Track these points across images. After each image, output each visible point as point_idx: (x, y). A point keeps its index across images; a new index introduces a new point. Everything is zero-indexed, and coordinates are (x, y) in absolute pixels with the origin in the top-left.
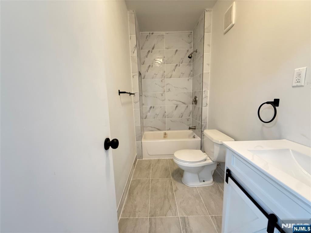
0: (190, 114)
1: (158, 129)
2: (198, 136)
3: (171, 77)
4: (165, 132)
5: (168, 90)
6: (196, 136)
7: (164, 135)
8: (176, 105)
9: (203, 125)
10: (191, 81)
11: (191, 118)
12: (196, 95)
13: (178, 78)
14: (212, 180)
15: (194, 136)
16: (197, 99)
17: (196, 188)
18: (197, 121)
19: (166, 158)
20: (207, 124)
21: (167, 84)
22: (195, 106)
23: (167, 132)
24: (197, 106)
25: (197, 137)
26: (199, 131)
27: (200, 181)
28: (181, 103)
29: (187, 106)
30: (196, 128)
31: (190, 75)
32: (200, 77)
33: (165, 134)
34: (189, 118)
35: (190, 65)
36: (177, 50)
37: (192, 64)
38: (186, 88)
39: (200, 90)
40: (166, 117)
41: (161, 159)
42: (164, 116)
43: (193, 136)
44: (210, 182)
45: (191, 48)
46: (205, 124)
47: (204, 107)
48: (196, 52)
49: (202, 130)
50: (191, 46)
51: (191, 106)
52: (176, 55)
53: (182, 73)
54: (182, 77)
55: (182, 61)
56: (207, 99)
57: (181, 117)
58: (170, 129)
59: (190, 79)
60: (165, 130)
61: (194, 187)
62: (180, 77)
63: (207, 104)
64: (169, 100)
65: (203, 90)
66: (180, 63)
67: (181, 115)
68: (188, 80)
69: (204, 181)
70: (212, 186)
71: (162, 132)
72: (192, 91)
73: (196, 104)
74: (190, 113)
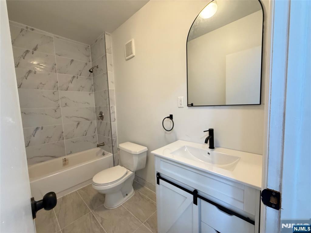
0: (95, 131)
1: (52, 157)
2: (109, 152)
3: (67, 89)
4: (64, 158)
5: (65, 105)
6: (106, 152)
7: (63, 162)
8: (78, 123)
9: (113, 139)
10: (93, 95)
11: (97, 134)
12: (101, 111)
13: (77, 91)
14: (133, 190)
15: (104, 152)
16: (103, 114)
17: (121, 205)
18: (105, 136)
19: (74, 191)
20: (117, 138)
21: (63, 98)
22: (101, 122)
23: (67, 157)
24: (104, 121)
25: (108, 154)
26: (110, 147)
27: (124, 197)
28: (84, 119)
29: (92, 122)
30: (105, 144)
31: (91, 89)
32: (105, 93)
33: (65, 160)
34: (95, 135)
35: (90, 79)
36: (72, 60)
37: (92, 78)
38: (88, 103)
39: (107, 105)
40: (64, 139)
41: (66, 196)
42: (61, 137)
43: (102, 153)
44: (132, 193)
45: (90, 62)
46: (115, 138)
47: (113, 122)
48: (97, 67)
49: (113, 145)
50: (90, 60)
51: (95, 122)
52: (72, 64)
53: (81, 86)
54: (82, 91)
55: (80, 73)
56: (115, 114)
57: (84, 135)
58: (71, 153)
59: (91, 93)
60: (65, 155)
61: (120, 206)
62: (79, 91)
63: (115, 119)
64: (67, 117)
65: (110, 106)
66: (78, 75)
67: (85, 133)
68: (90, 94)
69: (127, 195)
70: (135, 195)
71: (60, 160)
72: (96, 106)
73: (102, 119)
74: (95, 129)
